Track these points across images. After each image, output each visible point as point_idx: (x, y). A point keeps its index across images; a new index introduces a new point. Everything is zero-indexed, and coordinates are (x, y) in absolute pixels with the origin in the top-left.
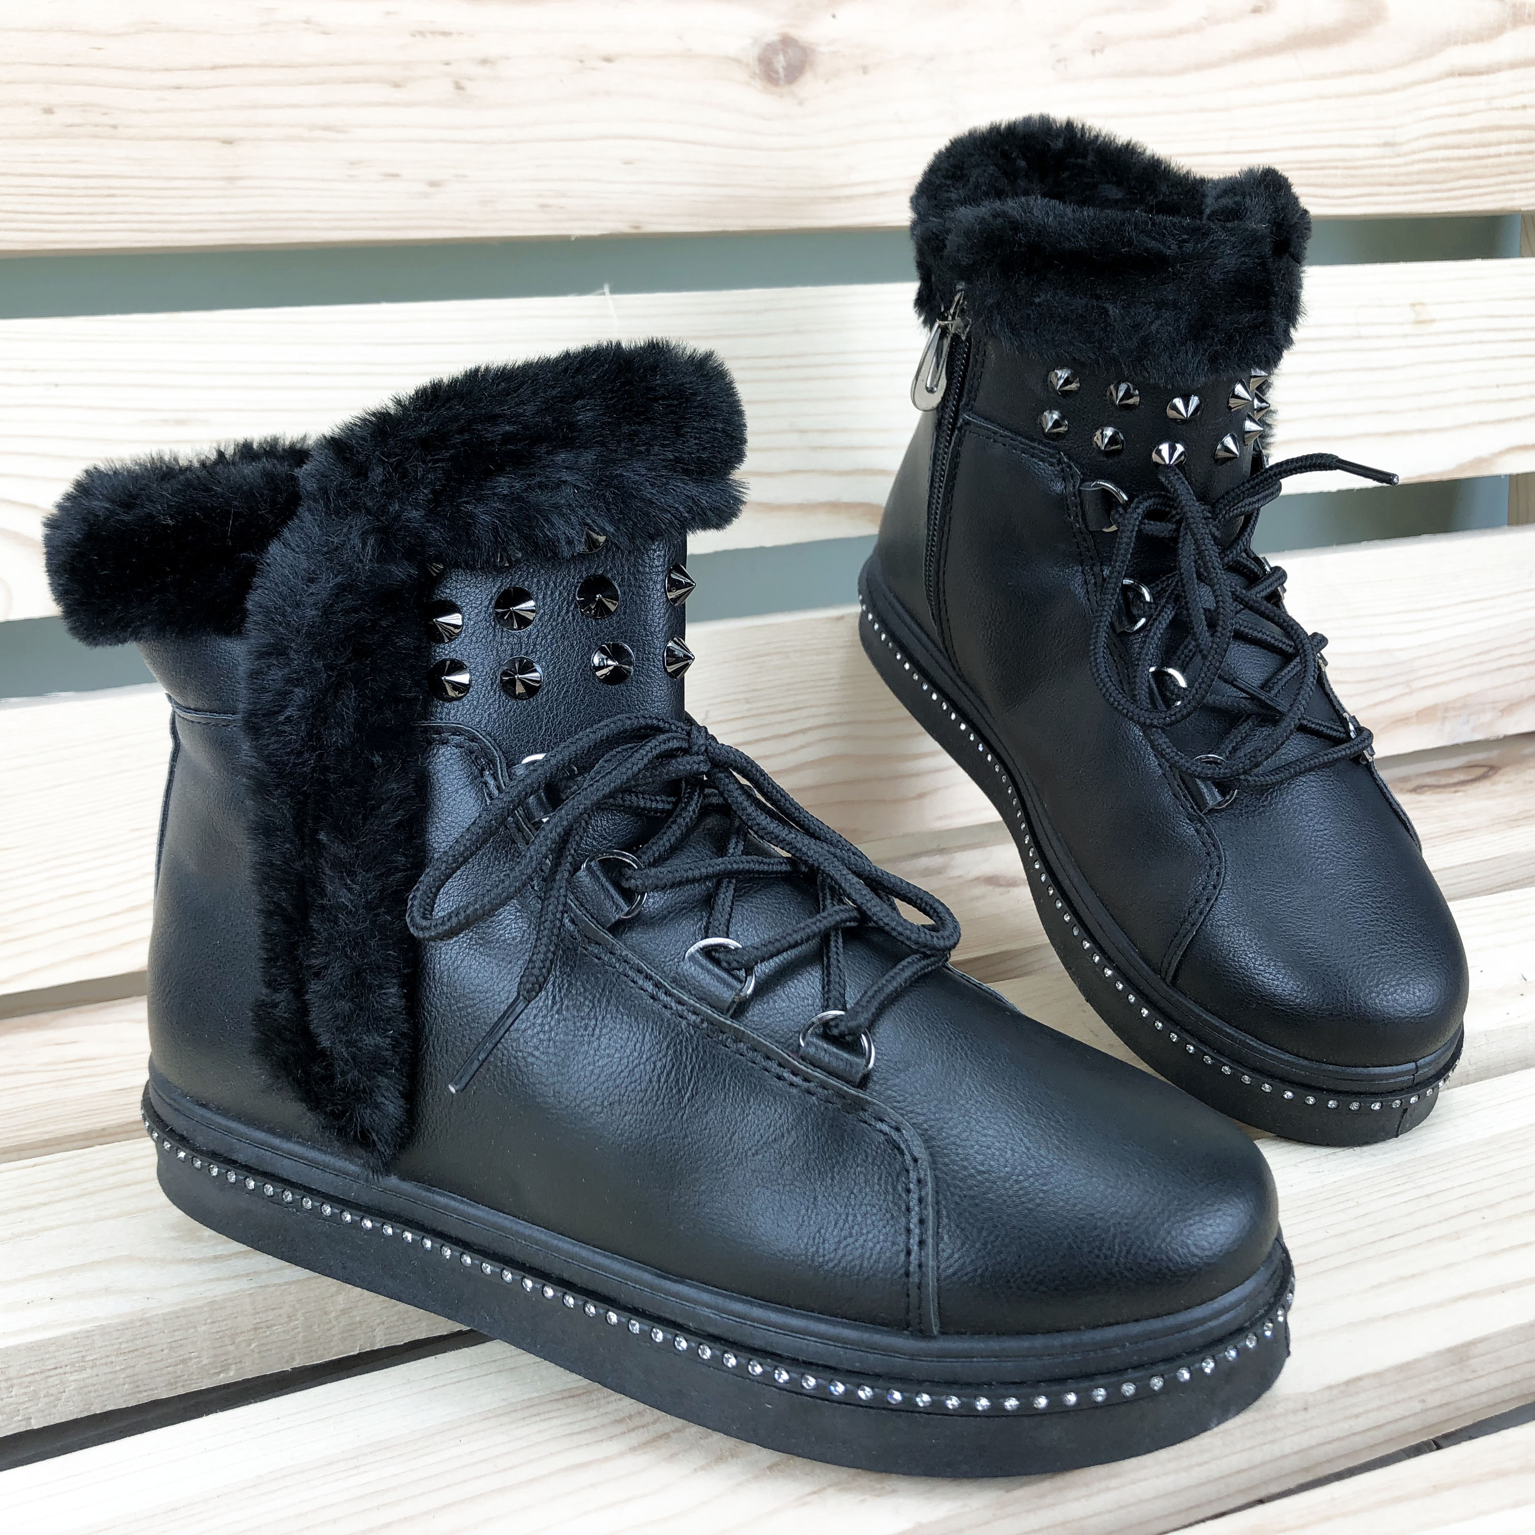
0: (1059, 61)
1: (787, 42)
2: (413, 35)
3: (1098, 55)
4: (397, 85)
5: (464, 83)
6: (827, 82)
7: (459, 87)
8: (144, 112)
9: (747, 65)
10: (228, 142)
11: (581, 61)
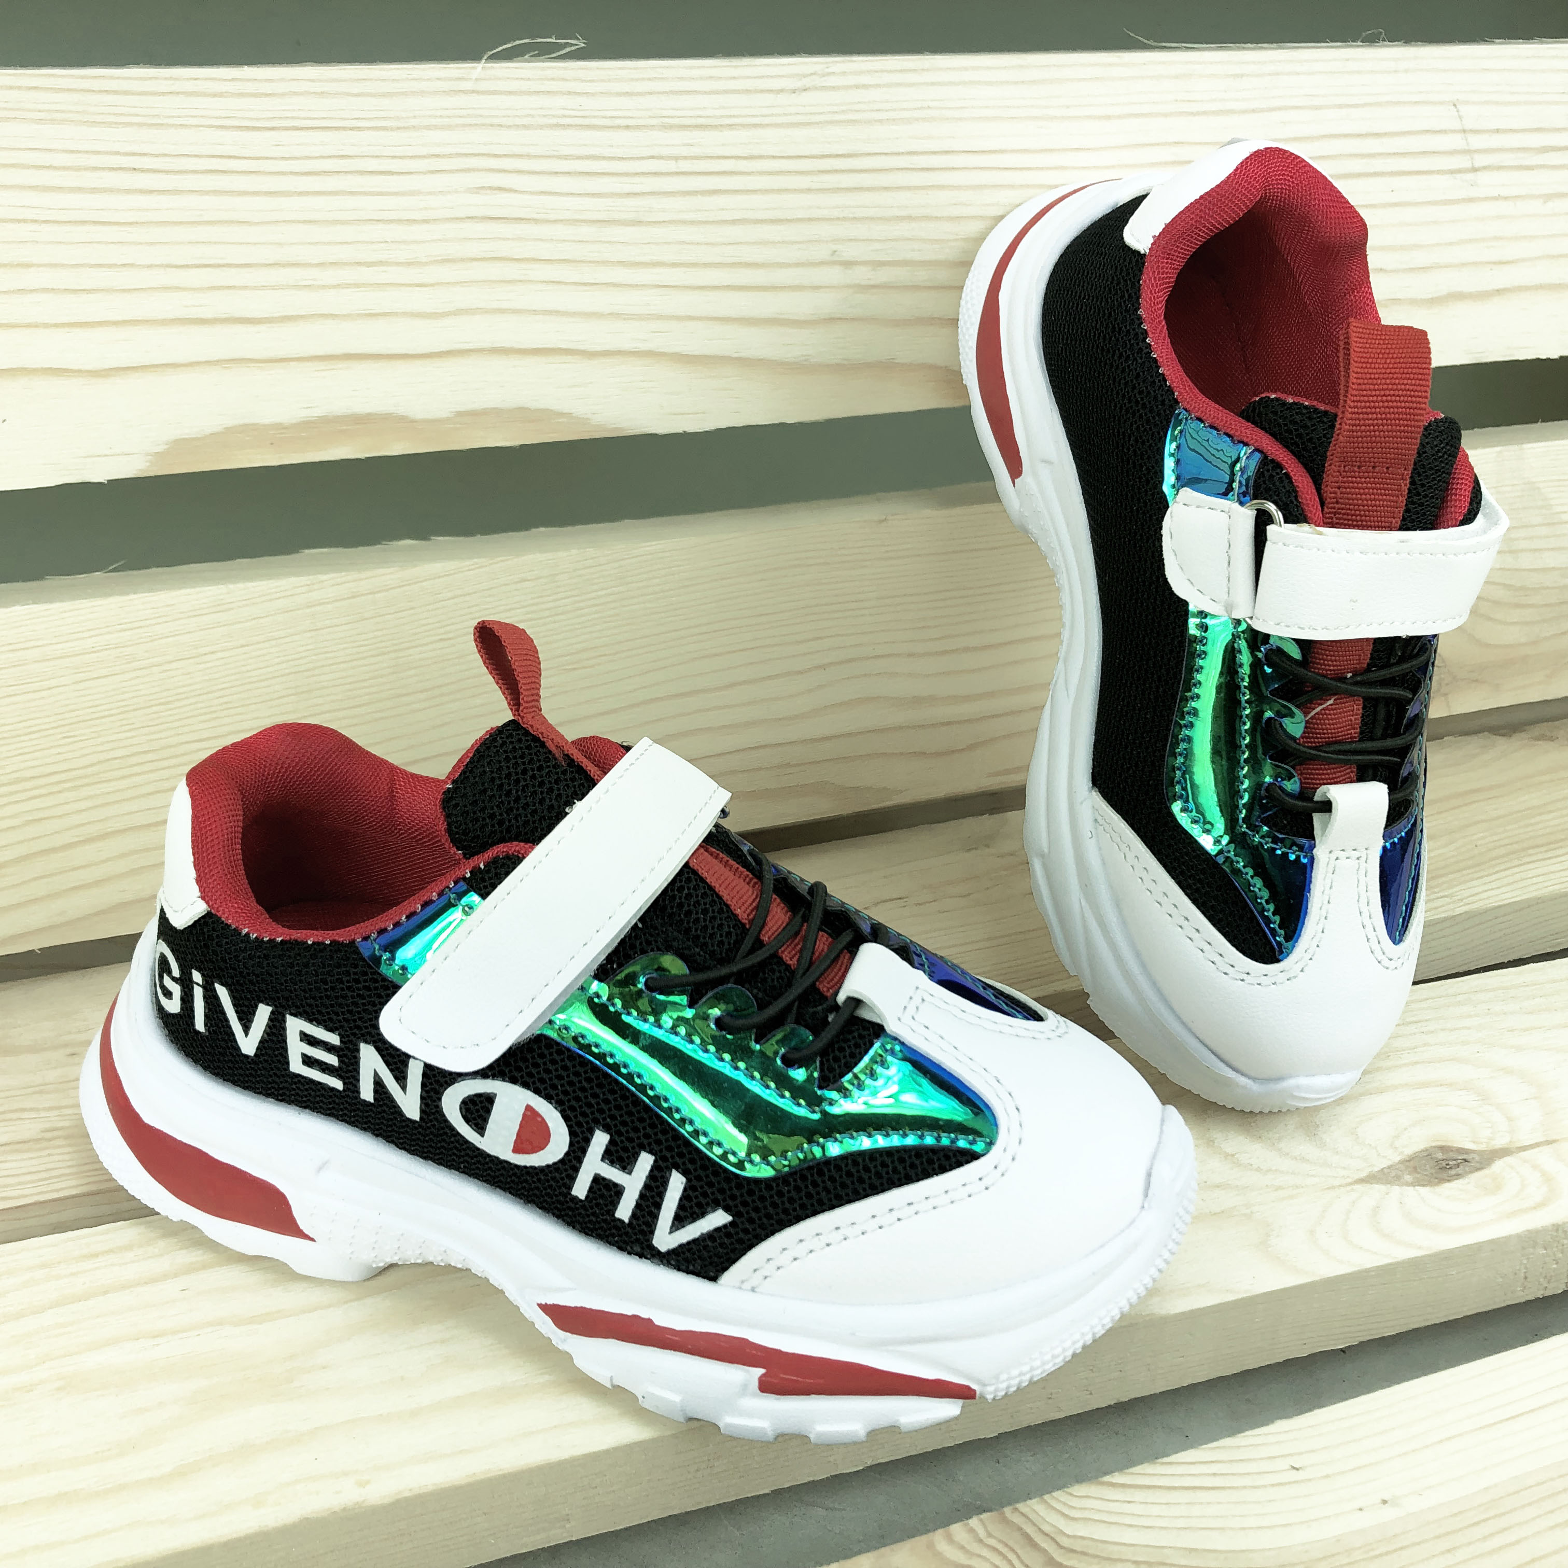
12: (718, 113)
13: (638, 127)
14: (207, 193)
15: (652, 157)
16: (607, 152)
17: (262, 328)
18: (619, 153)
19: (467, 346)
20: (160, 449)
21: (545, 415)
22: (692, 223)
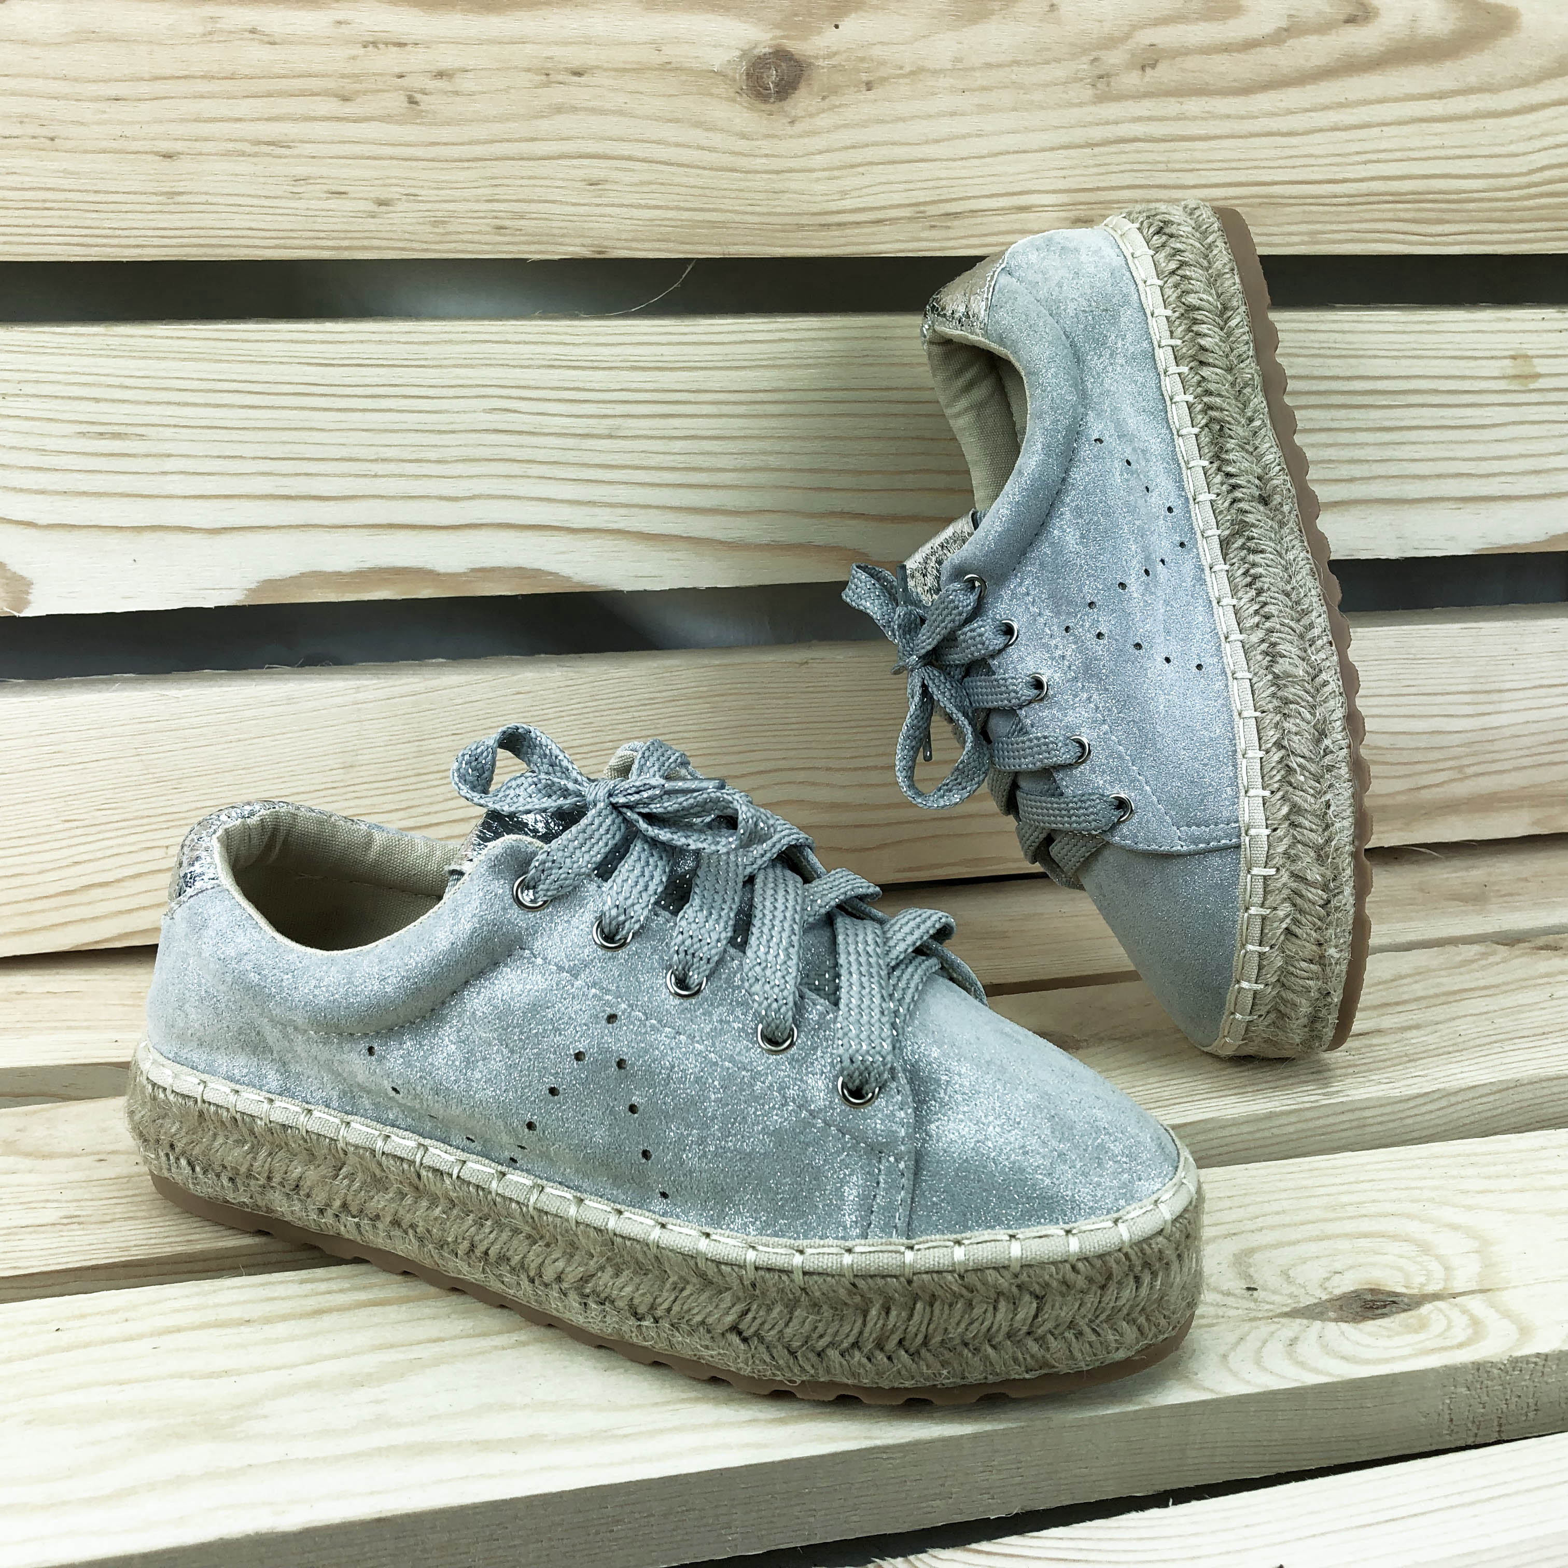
0: (1101, 77)
1: (781, 55)
2: (365, 47)
3: (1148, 70)
4: (346, 99)
5: (418, 97)
6: (824, 98)
7: (412, 101)
8: (82, 124)
9: (734, 80)
10: (168, 156)
11: (547, 75)
12: (673, 358)
13: (610, 368)
14: (296, 408)
15: (622, 390)
16: (588, 386)
17: (332, 503)
18: (597, 386)
19: (479, 522)
20: (253, 586)
21: (537, 573)
22: (652, 438)
